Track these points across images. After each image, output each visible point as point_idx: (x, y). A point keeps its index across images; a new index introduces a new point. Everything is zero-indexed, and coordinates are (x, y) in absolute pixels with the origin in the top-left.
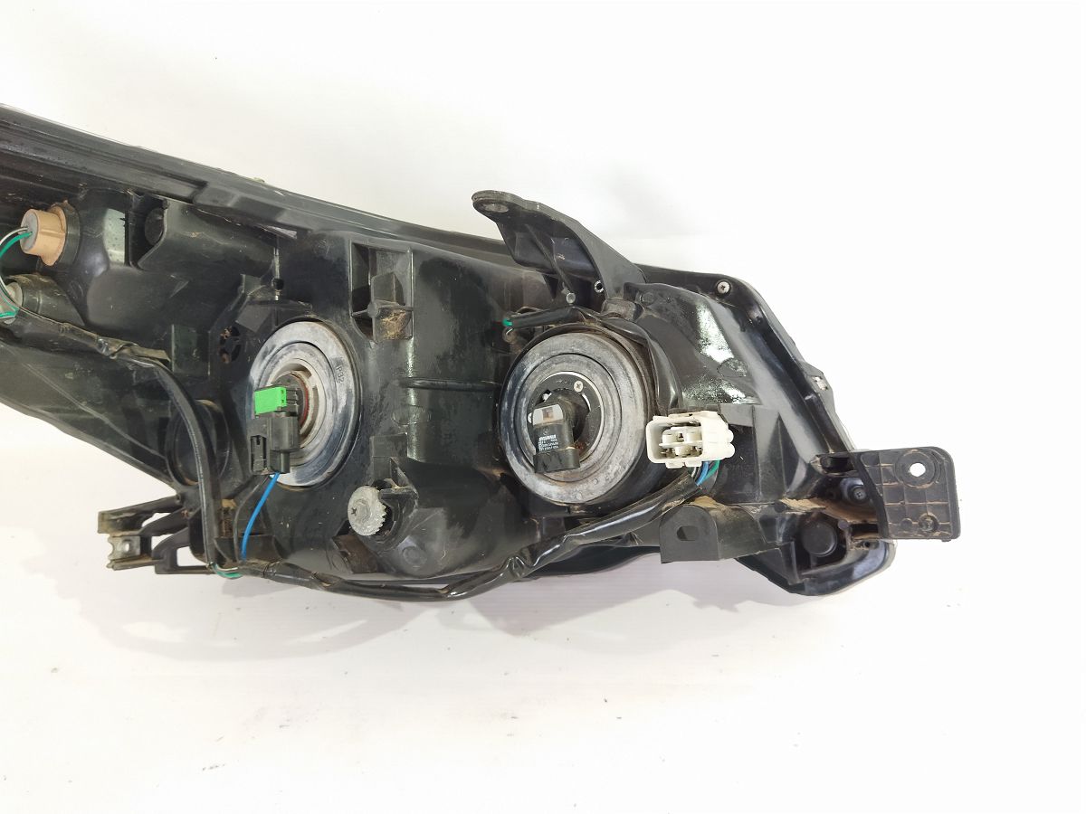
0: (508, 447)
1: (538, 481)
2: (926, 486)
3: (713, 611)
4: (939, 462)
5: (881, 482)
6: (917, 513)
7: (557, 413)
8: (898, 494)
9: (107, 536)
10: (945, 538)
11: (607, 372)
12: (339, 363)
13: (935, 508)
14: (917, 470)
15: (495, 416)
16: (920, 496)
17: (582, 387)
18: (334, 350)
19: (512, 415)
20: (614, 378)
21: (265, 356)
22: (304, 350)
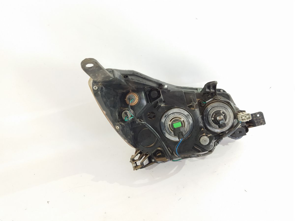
0: (207, 125)
3: (226, 146)
4: (261, 114)
5: (254, 118)
6: (260, 122)
8: (257, 119)
9: (132, 164)
10: (264, 125)
11: (226, 109)
12: (188, 115)
13: (262, 120)
14: (258, 115)
16: (260, 119)
17: (222, 112)
18: (186, 113)
19: (207, 119)
20: (227, 109)
21: (165, 117)
22: (177, 114)
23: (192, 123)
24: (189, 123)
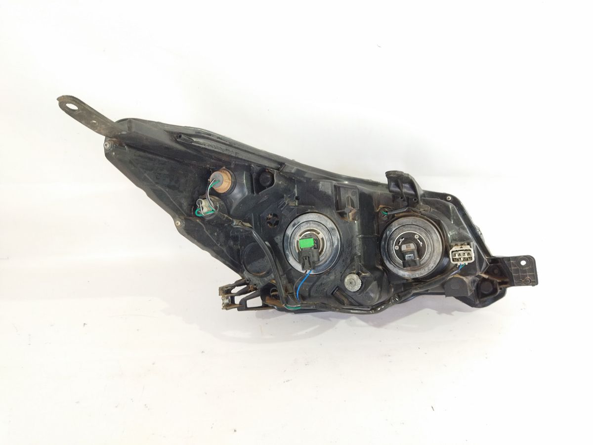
0: (385, 258)
1: (399, 271)
2: (527, 268)
3: (444, 315)
4: (530, 260)
5: (511, 267)
6: (524, 277)
7: (412, 246)
8: (517, 271)
9: (221, 296)
10: (533, 285)
11: (427, 231)
12: (333, 229)
13: (530, 275)
14: (523, 263)
15: (379, 247)
16: (525, 272)
17: (418, 237)
18: (330, 224)
19: (386, 246)
20: (431, 234)
21: (294, 225)
22: (314, 224)
23: (338, 245)
24: (332, 244)
